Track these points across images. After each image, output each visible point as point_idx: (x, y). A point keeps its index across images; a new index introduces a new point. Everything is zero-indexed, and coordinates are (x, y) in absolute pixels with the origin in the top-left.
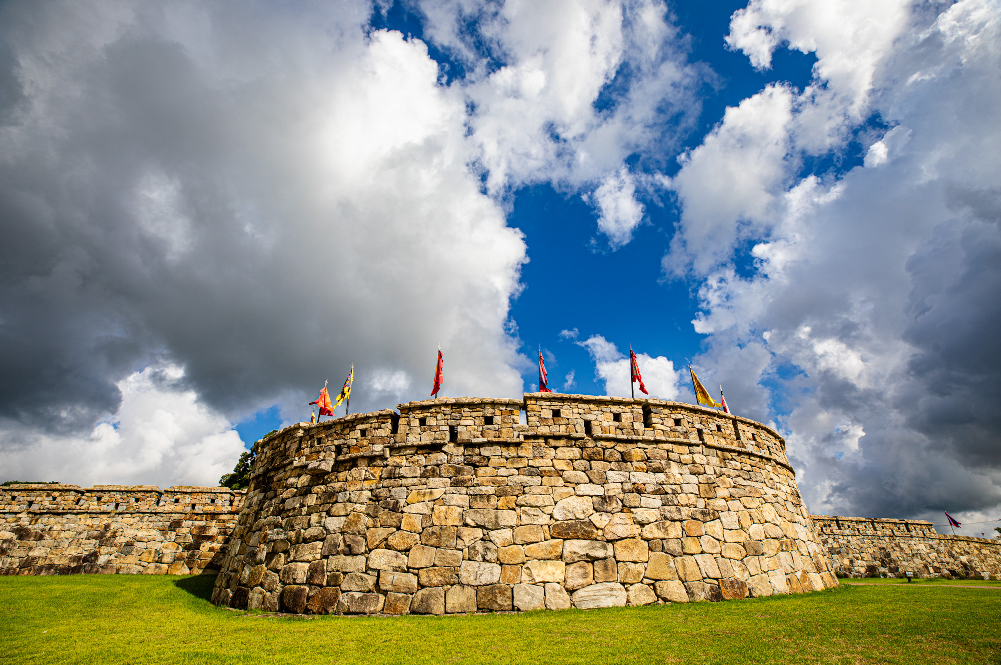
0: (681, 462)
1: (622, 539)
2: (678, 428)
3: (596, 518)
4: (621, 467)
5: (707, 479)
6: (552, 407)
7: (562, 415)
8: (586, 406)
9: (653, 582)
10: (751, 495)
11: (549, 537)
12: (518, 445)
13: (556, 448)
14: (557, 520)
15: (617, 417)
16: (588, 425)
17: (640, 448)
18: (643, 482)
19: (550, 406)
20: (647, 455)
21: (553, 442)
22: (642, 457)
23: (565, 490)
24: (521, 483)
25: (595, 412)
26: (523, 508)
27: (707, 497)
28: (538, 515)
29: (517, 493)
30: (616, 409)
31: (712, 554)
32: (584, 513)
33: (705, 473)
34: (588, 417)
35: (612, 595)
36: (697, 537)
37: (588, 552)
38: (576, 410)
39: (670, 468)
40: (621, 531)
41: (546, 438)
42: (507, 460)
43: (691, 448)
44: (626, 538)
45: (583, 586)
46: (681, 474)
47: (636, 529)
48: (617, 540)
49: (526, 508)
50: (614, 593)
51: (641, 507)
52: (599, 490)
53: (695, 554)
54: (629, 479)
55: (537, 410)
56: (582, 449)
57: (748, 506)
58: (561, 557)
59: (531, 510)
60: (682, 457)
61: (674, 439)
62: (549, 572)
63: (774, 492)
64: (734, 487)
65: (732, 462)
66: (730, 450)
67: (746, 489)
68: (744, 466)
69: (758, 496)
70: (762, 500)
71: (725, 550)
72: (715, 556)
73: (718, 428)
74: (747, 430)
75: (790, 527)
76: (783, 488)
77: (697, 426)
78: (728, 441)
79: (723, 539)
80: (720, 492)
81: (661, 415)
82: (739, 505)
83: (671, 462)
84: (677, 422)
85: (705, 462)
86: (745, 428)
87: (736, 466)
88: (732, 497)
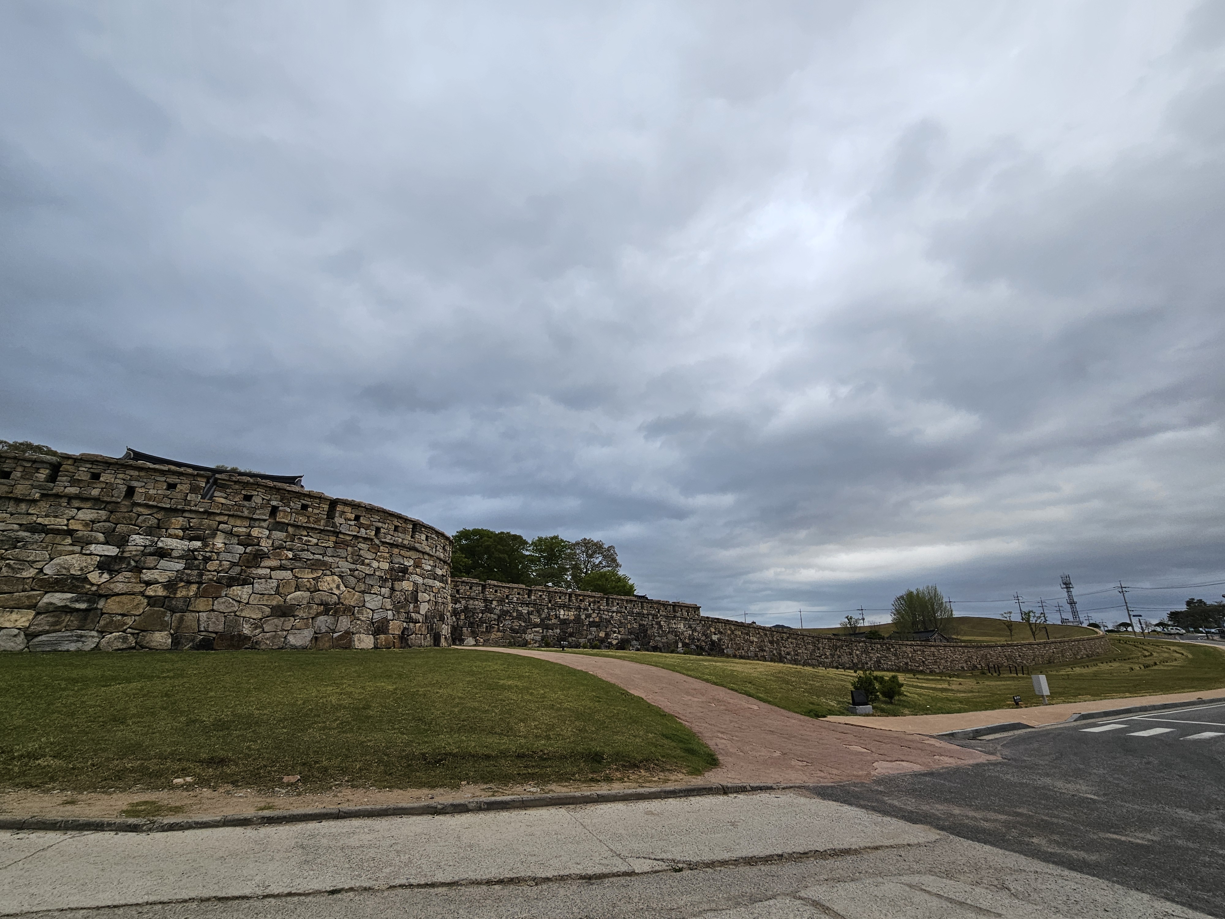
0: (231, 533)
1: (118, 595)
2: (246, 503)
3: (94, 577)
4: (151, 532)
5: (258, 550)
6: (92, 470)
7: (102, 479)
8: (135, 473)
9: (137, 631)
10: (313, 567)
11: (29, 589)
12: (34, 501)
13: (79, 509)
14: (46, 574)
15: (172, 486)
16: (130, 492)
17: (185, 517)
18: (171, 547)
19: (89, 468)
20: (189, 525)
21: (76, 504)
22: (182, 525)
23: (71, 548)
24: (16, 538)
25: (145, 480)
26: (7, 562)
27: (246, 565)
28: (23, 569)
29: (6, 547)
30: (172, 480)
31: (224, 613)
32: (81, 569)
33: (258, 545)
34: (134, 484)
35: (79, 641)
36: (213, 598)
37: (68, 604)
38: (121, 476)
39: (214, 538)
40: (119, 587)
41: (70, 498)
42: (11, 515)
43: (252, 522)
44: (122, 594)
45: (48, 632)
46: (226, 544)
47: (139, 588)
48: (113, 596)
49: (12, 562)
50: (83, 639)
51: (157, 569)
52: (112, 551)
53: (201, 612)
54: (156, 543)
55: (71, 470)
56: (111, 512)
57: (299, 576)
58: (33, 607)
59: (17, 564)
60: (235, 529)
61: (231, 513)
62: (12, 620)
63: (353, 566)
64: (291, 559)
65: (305, 538)
66: (308, 528)
67: (309, 562)
68: (322, 543)
69: (323, 569)
70: (328, 572)
71: (242, 610)
72: (226, 614)
73: (304, 507)
74: (350, 511)
75: (356, 596)
76: (375, 564)
77: (274, 503)
78: (311, 519)
79: (245, 601)
80: (267, 563)
81: (227, 490)
82: (288, 574)
83: (218, 532)
84: (248, 498)
85: (264, 536)
86: (348, 509)
87: (309, 541)
88: (282, 568)
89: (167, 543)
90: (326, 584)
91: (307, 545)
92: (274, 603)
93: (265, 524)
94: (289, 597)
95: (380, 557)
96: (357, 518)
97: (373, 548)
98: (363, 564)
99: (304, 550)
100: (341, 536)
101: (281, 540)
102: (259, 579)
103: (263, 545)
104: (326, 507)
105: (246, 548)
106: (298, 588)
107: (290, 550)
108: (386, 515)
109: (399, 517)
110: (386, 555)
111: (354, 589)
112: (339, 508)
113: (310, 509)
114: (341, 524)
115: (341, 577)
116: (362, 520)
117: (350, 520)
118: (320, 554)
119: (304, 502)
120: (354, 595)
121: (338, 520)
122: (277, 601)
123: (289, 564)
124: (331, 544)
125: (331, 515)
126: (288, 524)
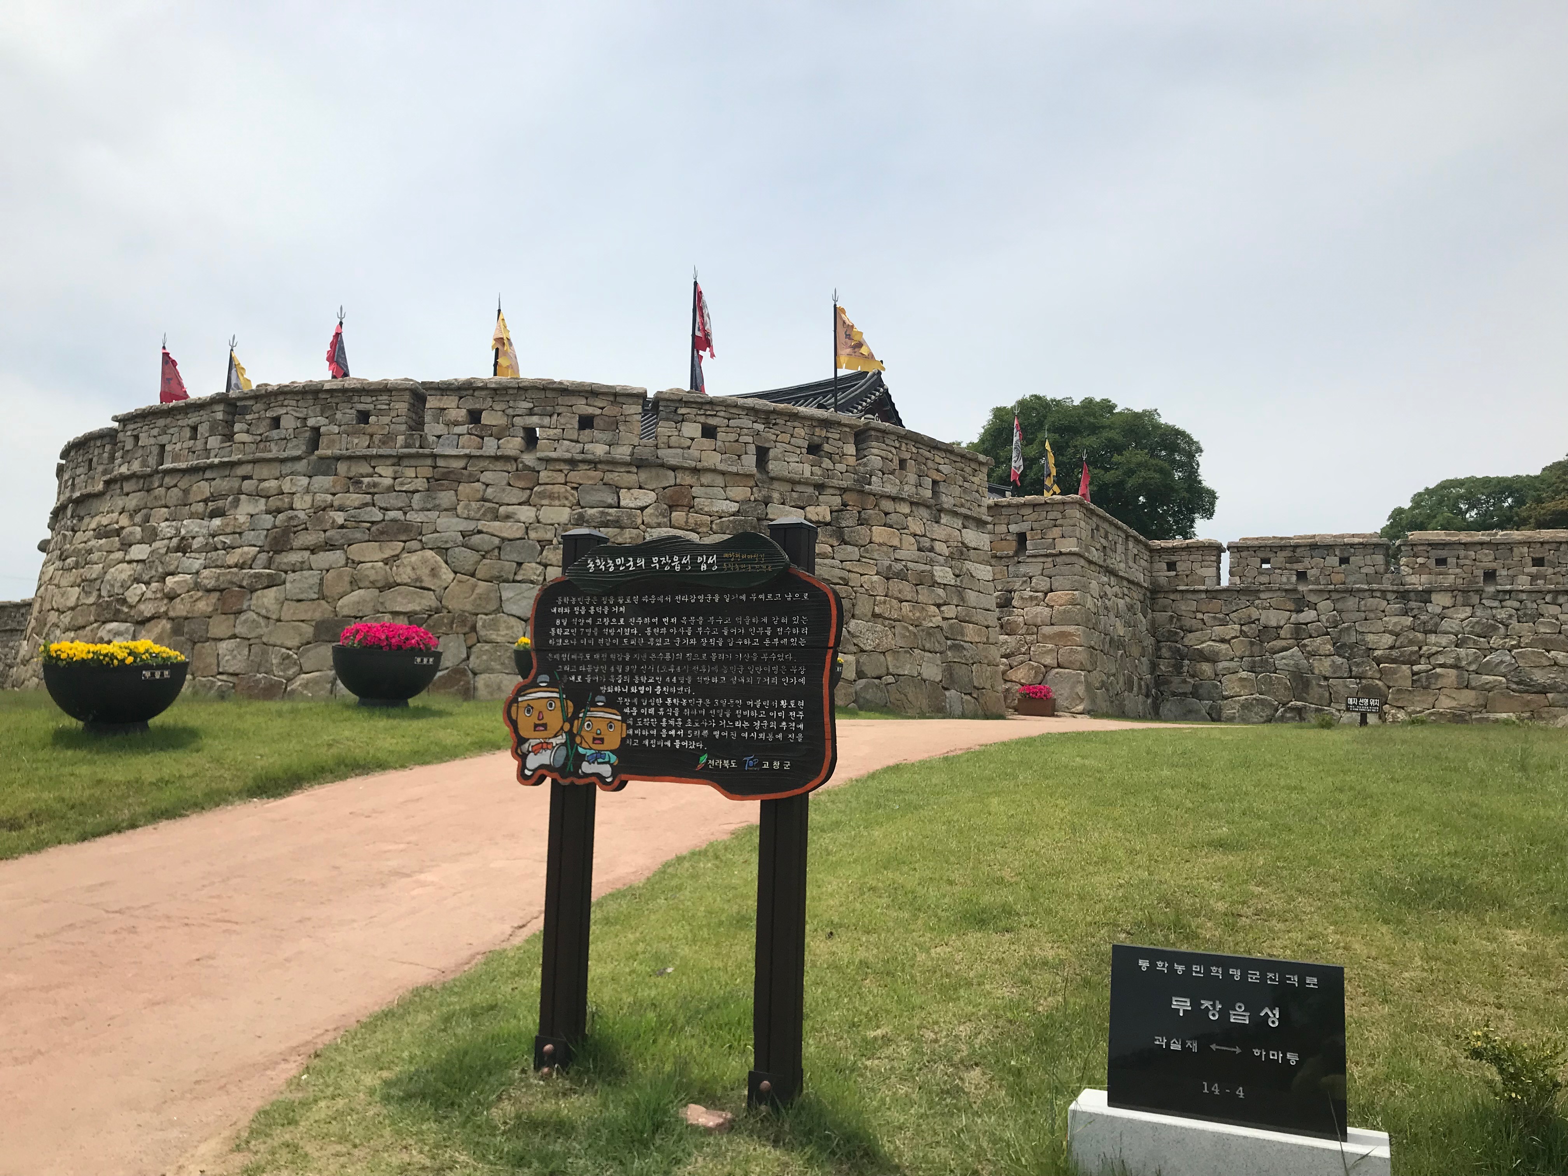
2: (274, 433)
7: (140, 443)
14: (102, 597)
17: (206, 479)
18: (193, 534)
19: (133, 430)
20: (210, 492)
21: (125, 487)
22: (204, 494)
23: (118, 555)
24: (90, 550)
25: (172, 430)
27: (275, 548)
31: (249, 640)
38: (153, 431)
47: (163, 606)
51: (179, 573)
55: (123, 438)
56: (148, 492)
57: (357, 559)
60: (262, 486)
61: (256, 457)
63: (471, 526)
67: (374, 529)
69: (404, 538)
71: (270, 633)
72: (251, 642)
74: (454, 405)
76: (526, 514)
79: (274, 617)
82: (336, 557)
86: (450, 402)
89: (189, 527)
90: (409, 570)
91: (373, 494)
92: (318, 616)
93: (301, 466)
94: (340, 603)
95: (542, 495)
96: (474, 417)
97: (519, 478)
98: (496, 518)
100: (440, 463)
101: (327, 492)
102: (294, 571)
103: (299, 507)
104: (402, 407)
105: (275, 517)
106: (355, 584)
107: (341, 509)
108: (550, 394)
110: (562, 489)
111: (473, 575)
112: (432, 402)
113: (372, 419)
114: (439, 437)
115: (442, 551)
116: (487, 418)
117: (456, 424)
118: (400, 509)
119: (361, 407)
120: (475, 586)
121: (432, 429)
122: (319, 612)
125: (417, 425)
126: (338, 459)
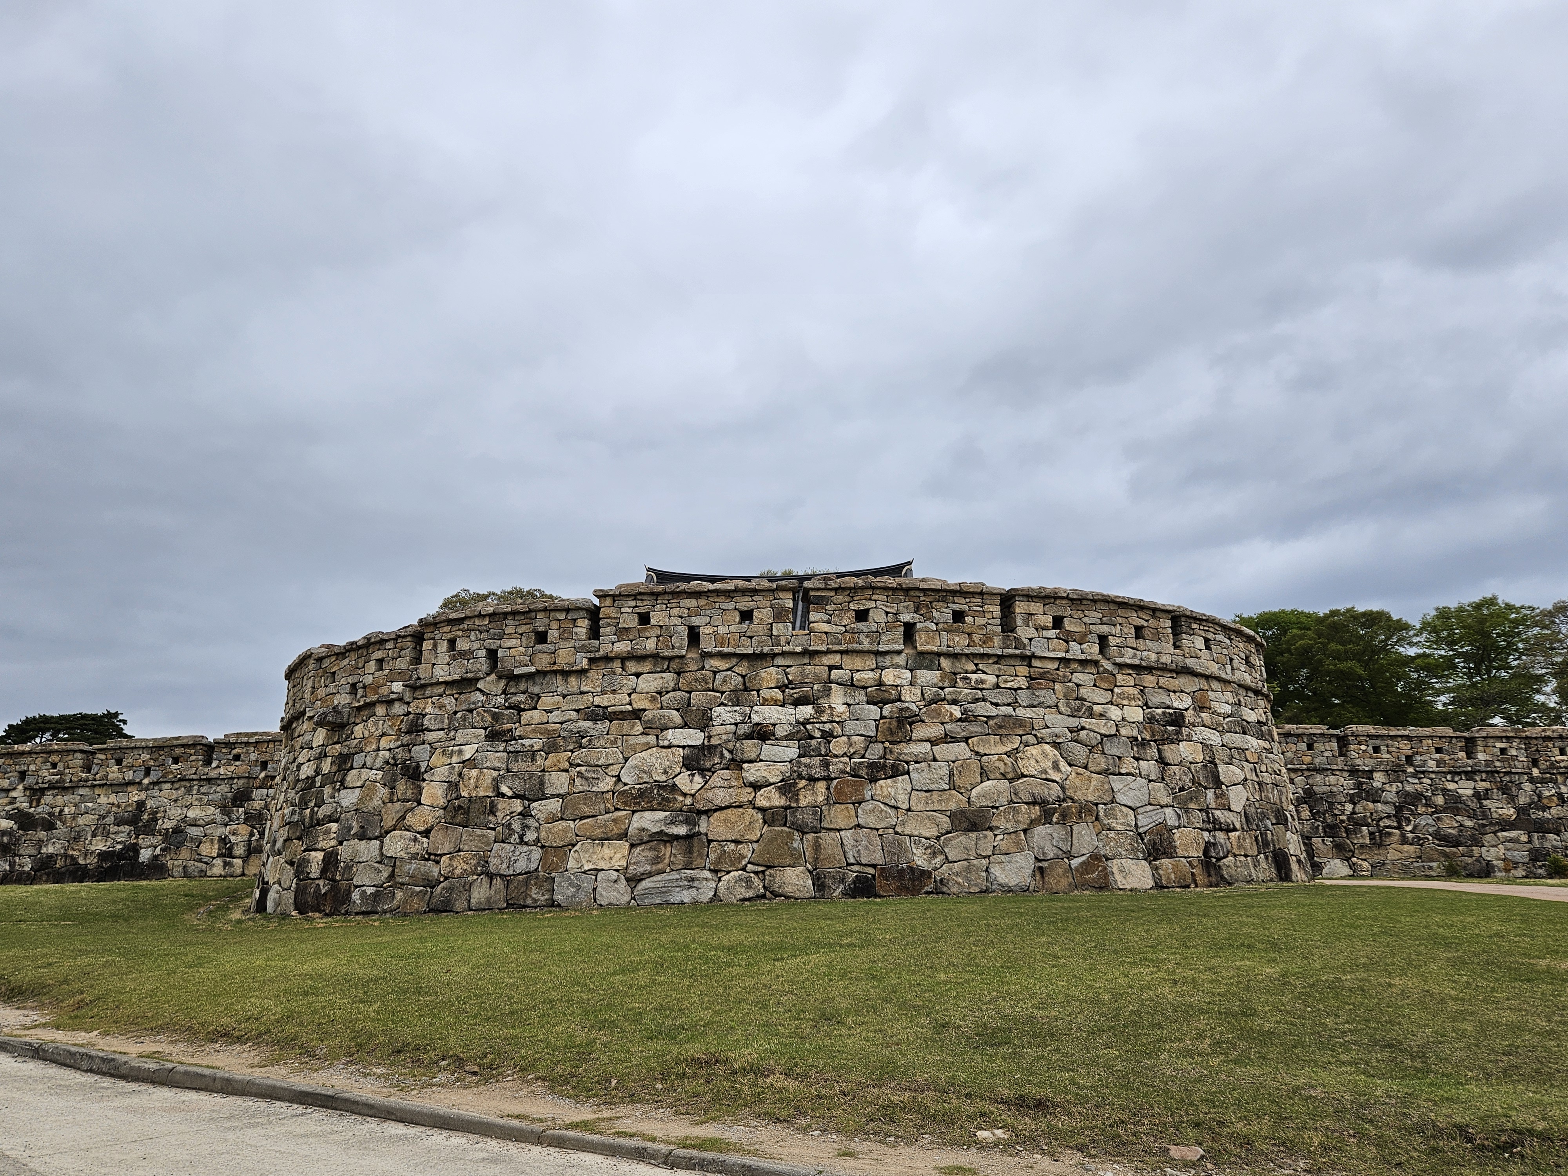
0: (852, 685)
1: (721, 809)
2: (861, 625)
3: (683, 781)
4: (738, 700)
5: (901, 710)
6: (637, 610)
7: (653, 621)
8: (692, 603)
9: (761, 869)
10: (1001, 731)
11: (612, 809)
12: (582, 672)
13: (638, 675)
14: (625, 784)
15: (746, 616)
16: (694, 636)
17: (778, 666)
18: (772, 721)
19: (634, 607)
20: (788, 679)
21: (632, 667)
22: (778, 680)
23: (643, 739)
24: (578, 732)
25: (708, 612)
26: (578, 769)
27: (890, 739)
28: (598, 779)
29: (571, 747)
30: (745, 603)
31: (877, 830)
32: (665, 772)
33: (900, 700)
34: (696, 621)
35: (692, 887)
36: (853, 804)
37: (663, 828)
38: (675, 611)
39: (828, 695)
40: (720, 797)
41: (624, 659)
42: (564, 698)
43: (880, 659)
44: (727, 807)
45: (650, 875)
46: (849, 705)
47: (746, 795)
48: (715, 811)
49: (583, 769)
50: (696, 884)
51: (761, 760)
52: (695, 737)
53: (842, 830)
54: (750, 717)
55: (613, 615)
56: (679, 674)
57: (982, 751)
58: (623, 836)
59: (589, 771)
60: (857, 676)
61: (843, 647)
62: (605, 857)
63: (1074, 722)
64: (960, 720)
65: (974, 677)
66: (975, 655)
67: (991, 723)
68: (1006, 681)
69: (1021, 733)
70: (1031, 739)
71: (903, 823)
72: (880, 832)
73: (958, 616)
74: (1041, 611)
75: (1094, 783)
76: (1115, 713)
77: (906, 617)
78: (976, 638)
79: (905, 806)
80: (920, 731)
81: (828, 607)
82: (960, 750)
83: (833, 685)
84: (862, 616)
85: (904, 682)
86: (1036, 607)
87: (982, 682)
88: (948, 738)
89: (765, 714)
90: (1033, 762)
91: (981, 690)
92: (953, 806)
93: (901, 660)
94: (974, 792)
95: (1121, 696)
96: (1058, 622)
97: (1102, 679)
98: (1091, 715)
99: (977, 700)
100: (1036, 663)
101: (935, 685)
102: (916, 762)
103: (908, 699)
104: (996, 610)
105: (881, 708)
106: (985, 775)
107: (954, 702)
108: (1112, 606)
109: (1139, 607)
110: (1131, 691)
111: (1086, 767)
112: (1020, 607)
113: (968, 619)
114: (1030, 640)
115: (1056, 745)
116: (1068, 624)
117: (1045, 628)
118: (1009, 705)
119: (955, 607)
120: (1089, 779)
121: (1024, 632)
122: (956, 801)
123: (959, 730)
124: (1022, 682)
125: (1008, 625)
126: (939, 654)
